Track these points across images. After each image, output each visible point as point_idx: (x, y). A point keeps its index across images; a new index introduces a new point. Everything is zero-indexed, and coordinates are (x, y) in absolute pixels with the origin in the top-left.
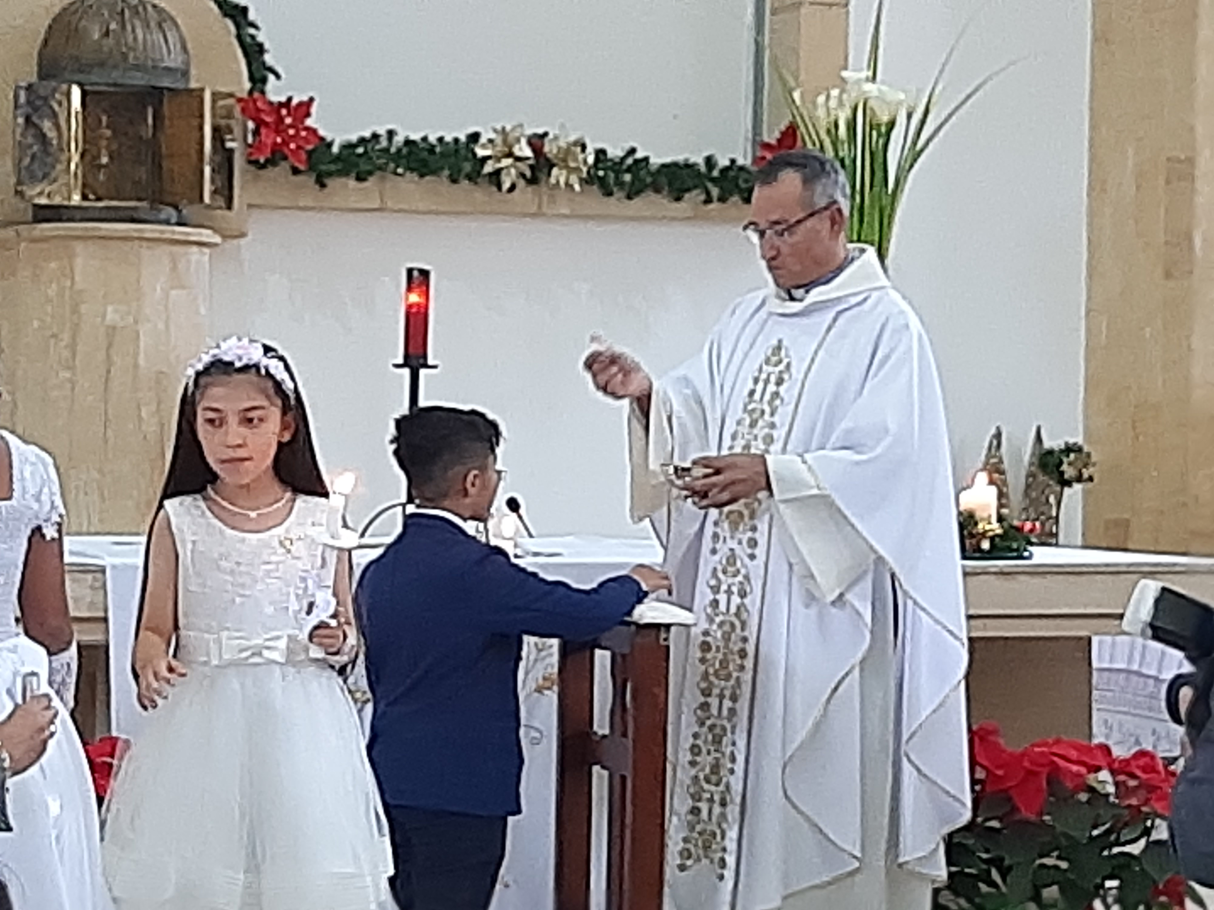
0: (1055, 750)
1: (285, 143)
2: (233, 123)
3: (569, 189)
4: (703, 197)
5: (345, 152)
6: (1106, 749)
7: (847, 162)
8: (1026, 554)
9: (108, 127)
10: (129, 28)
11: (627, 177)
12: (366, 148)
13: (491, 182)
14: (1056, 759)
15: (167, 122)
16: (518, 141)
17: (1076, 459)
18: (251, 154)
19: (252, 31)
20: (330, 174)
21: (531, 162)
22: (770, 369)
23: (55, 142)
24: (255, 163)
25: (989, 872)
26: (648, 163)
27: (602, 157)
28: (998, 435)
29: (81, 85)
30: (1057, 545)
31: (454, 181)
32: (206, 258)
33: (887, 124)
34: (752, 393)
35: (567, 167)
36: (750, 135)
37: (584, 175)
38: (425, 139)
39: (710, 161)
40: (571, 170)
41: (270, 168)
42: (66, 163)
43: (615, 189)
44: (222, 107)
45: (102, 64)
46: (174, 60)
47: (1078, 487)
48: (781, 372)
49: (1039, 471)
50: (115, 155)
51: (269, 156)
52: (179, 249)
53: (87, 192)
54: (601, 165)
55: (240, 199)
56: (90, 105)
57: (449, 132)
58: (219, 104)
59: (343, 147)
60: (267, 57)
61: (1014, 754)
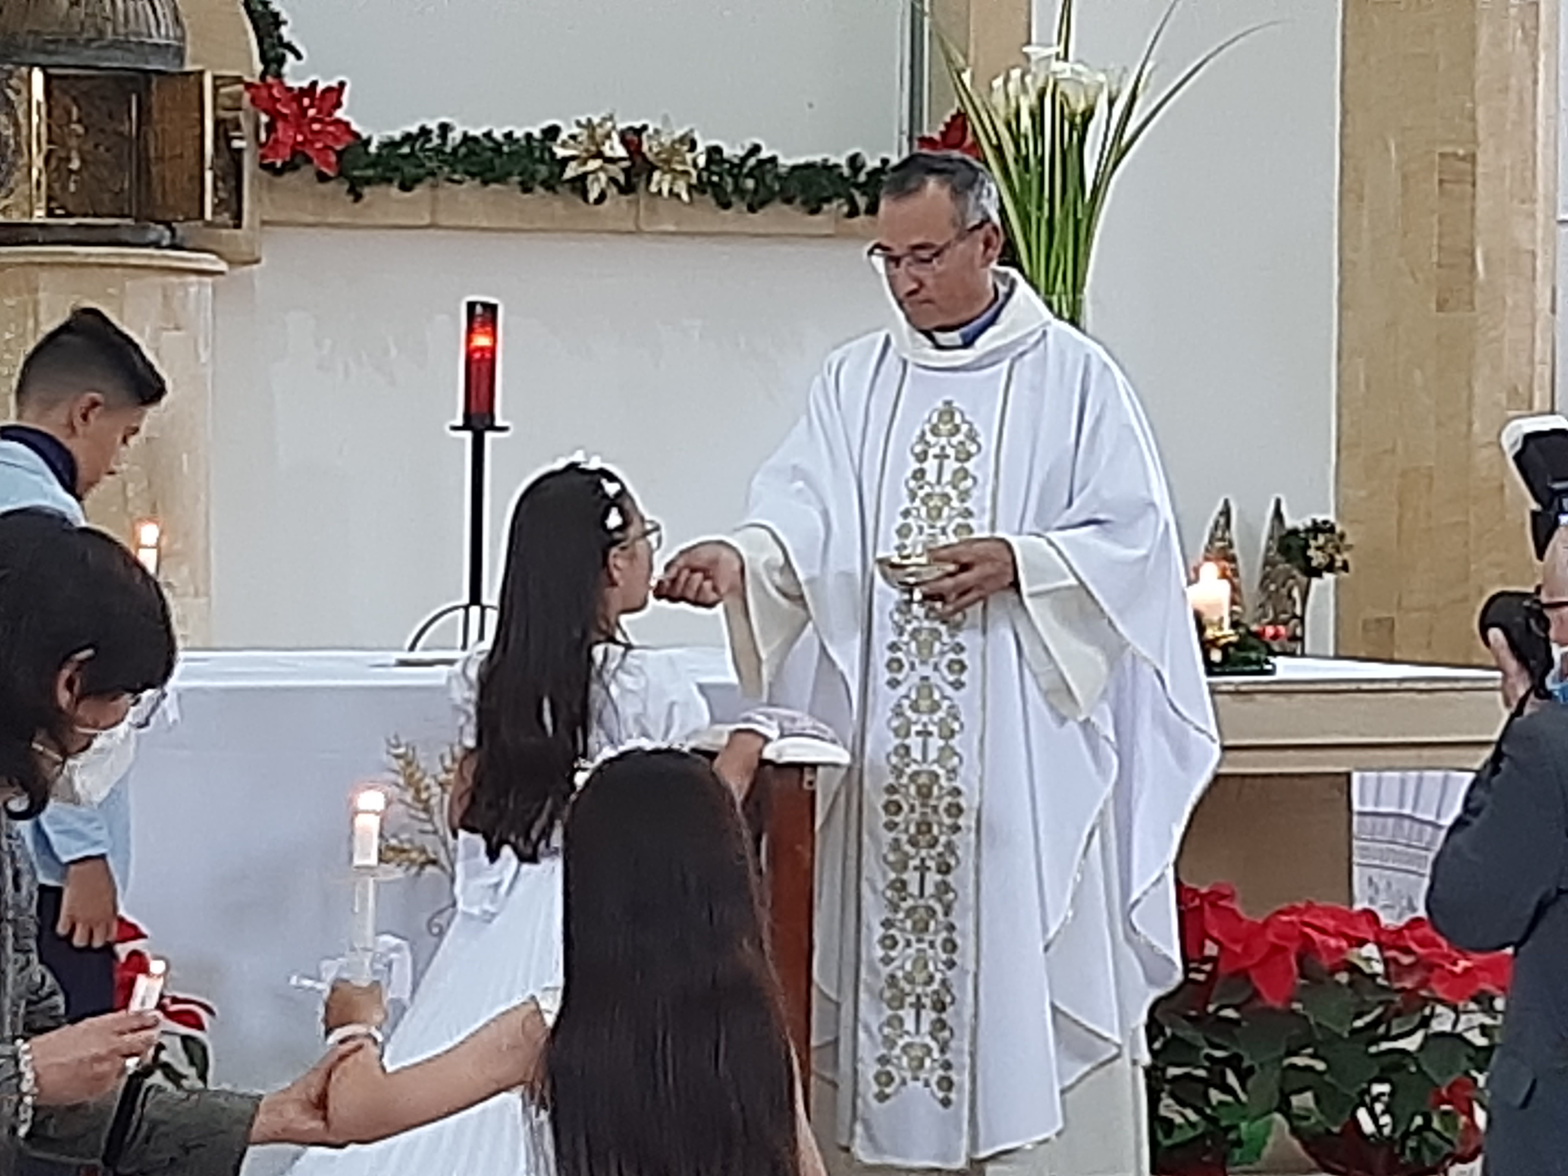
0: (1307, 919)
1: (308, 142)
2: (241, 115)
3: (673, 197)
4: (845, 209)
5: (385, 152)
6: (1371, 916)
7: (1032, 160)
8: (1268, 667)
9: (79, 121)
11: (750, 184)
12: (412, 148)
13: (573, 190)
14: (1308, 930)
15: (155, 115)
16: (608, 136)
17: (1327, 541)
18: (263, 157)
20: (368, 182)
21: (625, 164)
22: (941, 440)
23: (11, 142)
24: (270, 168)
25: (1223, 1075)
26: (776, 166)
27: (717, 157)
28: (1226, 512)
29: (43, 68)
30: (1303, 655)
31: (526, 189)
32: (208, 292)
33: (1083, 114)
34: (920, 473)
35: (672, 171)
36: (906, 127)
37: (694, 180)
38: (488, 135)
39: (855, 162)
40: (676, 174)
41: (289, 174)
42: (25, 170)
43: (734, 199)
44: (229, 96)
45: (72, 42)
46: (164, 35)
47: (1329, 577)
48: (962, 443)
49: (1278, 558)
50: (89, 158)
51: (288, 159)
52: (174, 279)
53: (53, 205)
54: (714, 168)
55: (252, 214)
56: (56, 93)
57: (520, 126)
58: (223, 90)
59: (383, 146)
60: (284, 31)
61: (1253, 923)
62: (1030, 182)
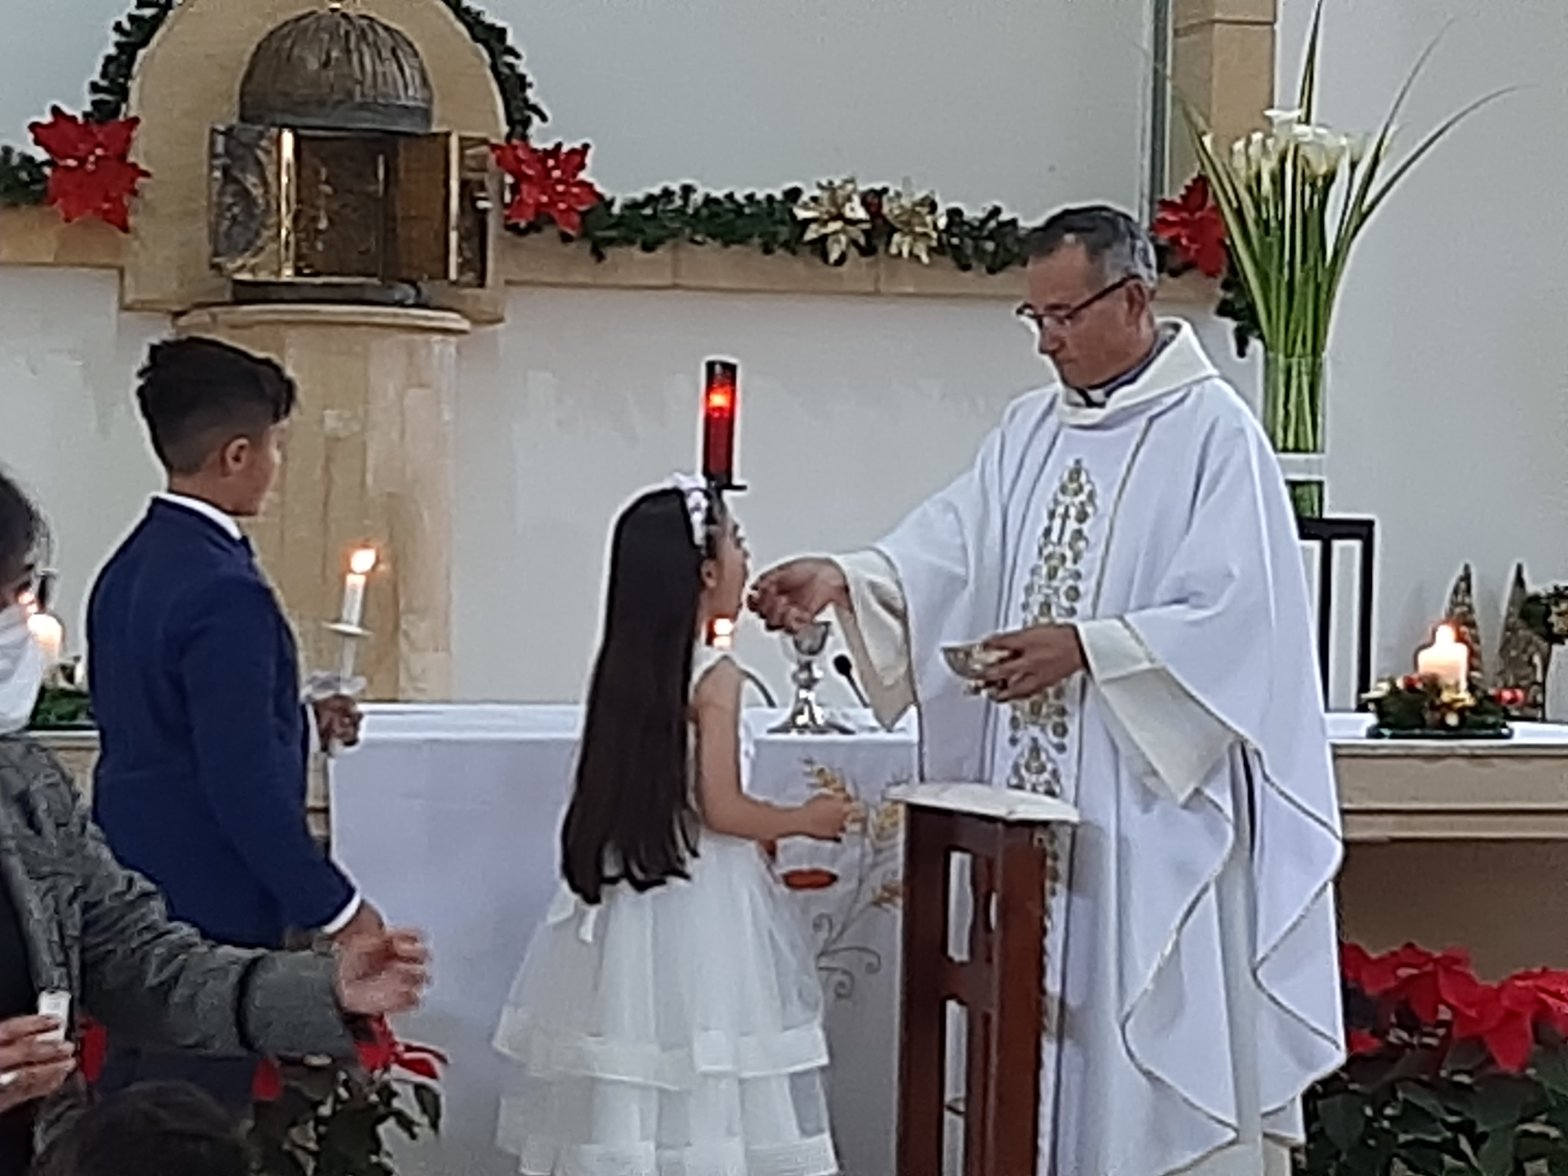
0: (1541, 983)
1: (552, 203)
2: (486, 176)
3: (913, 259)
5: (627, 213)
7: (1273, 224)
8: (1505, 731)
9: (327, 182)
10: (355, 57)
11: (990, 246)
12: (655, 208)
13: (813, 252)
14: (1544, 996)
15: (402, 175)
16: (849, 199)
18: (508, 218)
19: (510, 59)
20: (611, 242)
21: (866, 226)
22: (1067, 499)
23: (260, 201)
24: (514, 228)
25: (1456, 1141)
26: (1016, 228)
27: (957, 219)
28: (1466, 577)
29: (293, 129)
30: (1544, 720)
31: (767, 250)
32: (452, 350)
33: (1325, 178)
34: (1048, 532)
35: (912, 232)
36: (1147, 191)
37: (934, 243)
38: (730, 197)
40: (917, 237)
41: (534, 236)
42: (274, 229)
43: (974, 264)
44: (474, 157)
45: (321, 103)
46: (412, 97)
48: (1082, 504)
49: (1520, 623)
50: (336, 218)
51: (531, 219)
52: (418, 337)
53: (301, 264)
54: (955, 230)
55: (496, 272)
56: (305, 155)
57: (761, 187)
58: (469, 152)
59: (626, 207)
60: (530, 93)
61: (1489, 988)
62: (1271, 245)
